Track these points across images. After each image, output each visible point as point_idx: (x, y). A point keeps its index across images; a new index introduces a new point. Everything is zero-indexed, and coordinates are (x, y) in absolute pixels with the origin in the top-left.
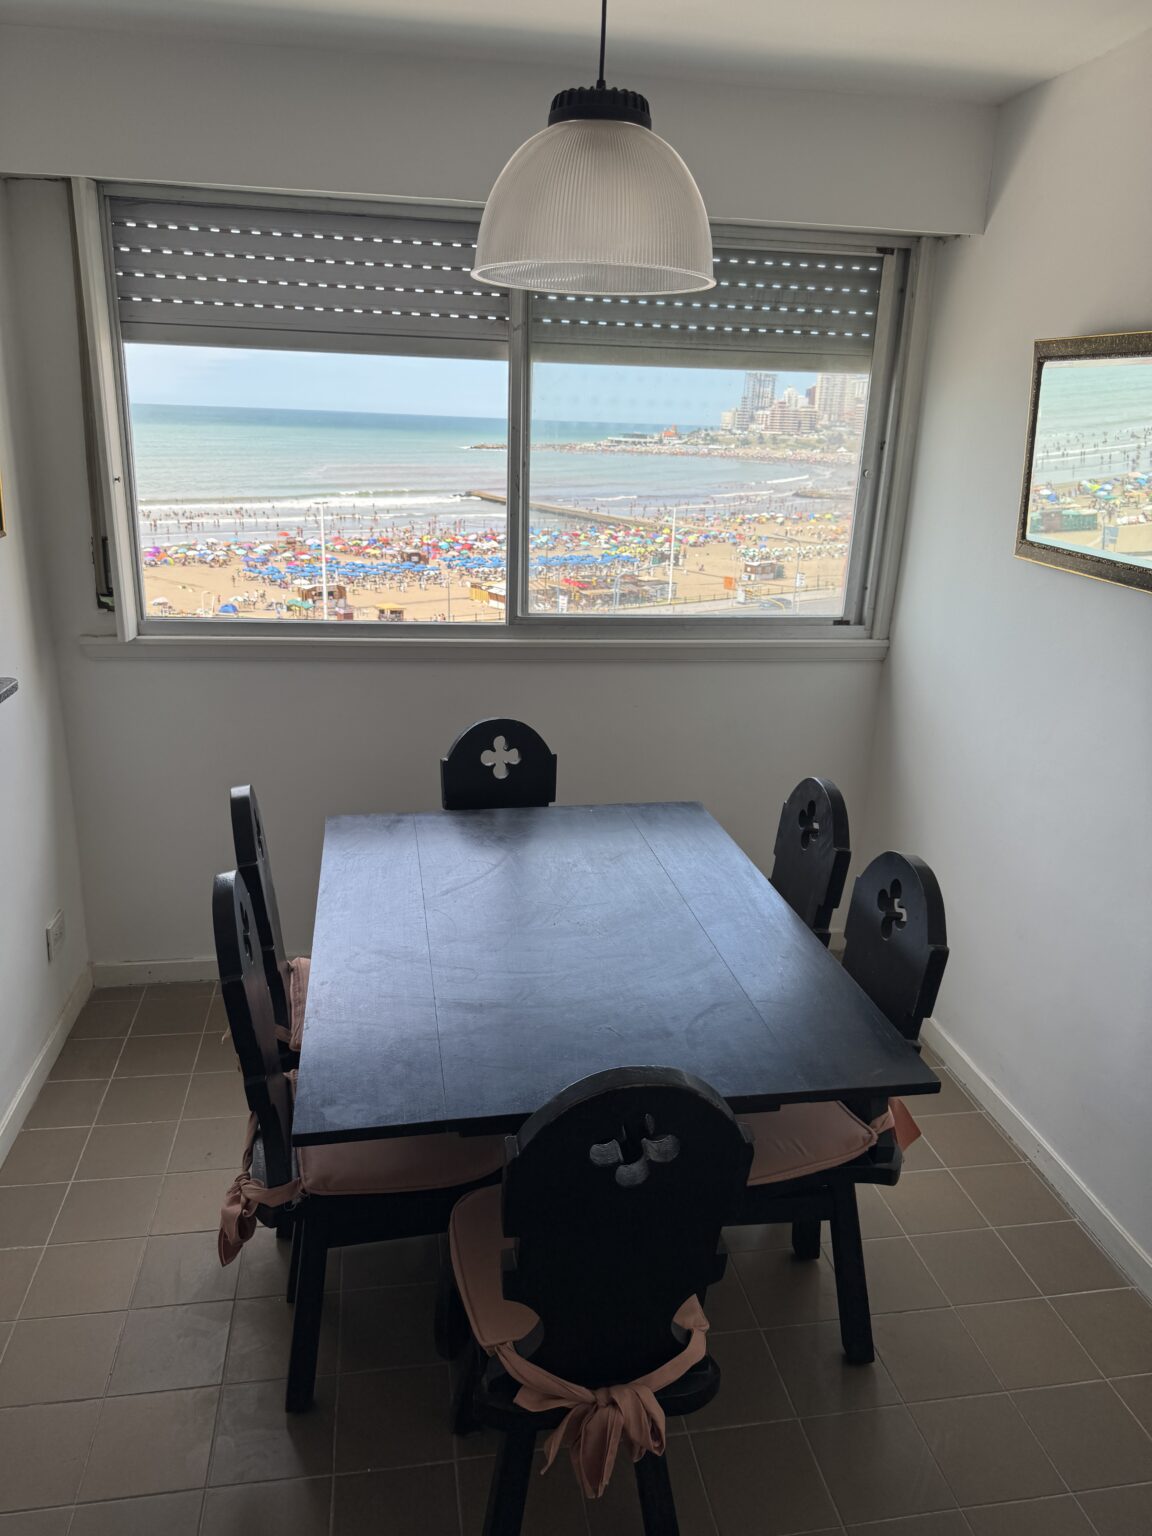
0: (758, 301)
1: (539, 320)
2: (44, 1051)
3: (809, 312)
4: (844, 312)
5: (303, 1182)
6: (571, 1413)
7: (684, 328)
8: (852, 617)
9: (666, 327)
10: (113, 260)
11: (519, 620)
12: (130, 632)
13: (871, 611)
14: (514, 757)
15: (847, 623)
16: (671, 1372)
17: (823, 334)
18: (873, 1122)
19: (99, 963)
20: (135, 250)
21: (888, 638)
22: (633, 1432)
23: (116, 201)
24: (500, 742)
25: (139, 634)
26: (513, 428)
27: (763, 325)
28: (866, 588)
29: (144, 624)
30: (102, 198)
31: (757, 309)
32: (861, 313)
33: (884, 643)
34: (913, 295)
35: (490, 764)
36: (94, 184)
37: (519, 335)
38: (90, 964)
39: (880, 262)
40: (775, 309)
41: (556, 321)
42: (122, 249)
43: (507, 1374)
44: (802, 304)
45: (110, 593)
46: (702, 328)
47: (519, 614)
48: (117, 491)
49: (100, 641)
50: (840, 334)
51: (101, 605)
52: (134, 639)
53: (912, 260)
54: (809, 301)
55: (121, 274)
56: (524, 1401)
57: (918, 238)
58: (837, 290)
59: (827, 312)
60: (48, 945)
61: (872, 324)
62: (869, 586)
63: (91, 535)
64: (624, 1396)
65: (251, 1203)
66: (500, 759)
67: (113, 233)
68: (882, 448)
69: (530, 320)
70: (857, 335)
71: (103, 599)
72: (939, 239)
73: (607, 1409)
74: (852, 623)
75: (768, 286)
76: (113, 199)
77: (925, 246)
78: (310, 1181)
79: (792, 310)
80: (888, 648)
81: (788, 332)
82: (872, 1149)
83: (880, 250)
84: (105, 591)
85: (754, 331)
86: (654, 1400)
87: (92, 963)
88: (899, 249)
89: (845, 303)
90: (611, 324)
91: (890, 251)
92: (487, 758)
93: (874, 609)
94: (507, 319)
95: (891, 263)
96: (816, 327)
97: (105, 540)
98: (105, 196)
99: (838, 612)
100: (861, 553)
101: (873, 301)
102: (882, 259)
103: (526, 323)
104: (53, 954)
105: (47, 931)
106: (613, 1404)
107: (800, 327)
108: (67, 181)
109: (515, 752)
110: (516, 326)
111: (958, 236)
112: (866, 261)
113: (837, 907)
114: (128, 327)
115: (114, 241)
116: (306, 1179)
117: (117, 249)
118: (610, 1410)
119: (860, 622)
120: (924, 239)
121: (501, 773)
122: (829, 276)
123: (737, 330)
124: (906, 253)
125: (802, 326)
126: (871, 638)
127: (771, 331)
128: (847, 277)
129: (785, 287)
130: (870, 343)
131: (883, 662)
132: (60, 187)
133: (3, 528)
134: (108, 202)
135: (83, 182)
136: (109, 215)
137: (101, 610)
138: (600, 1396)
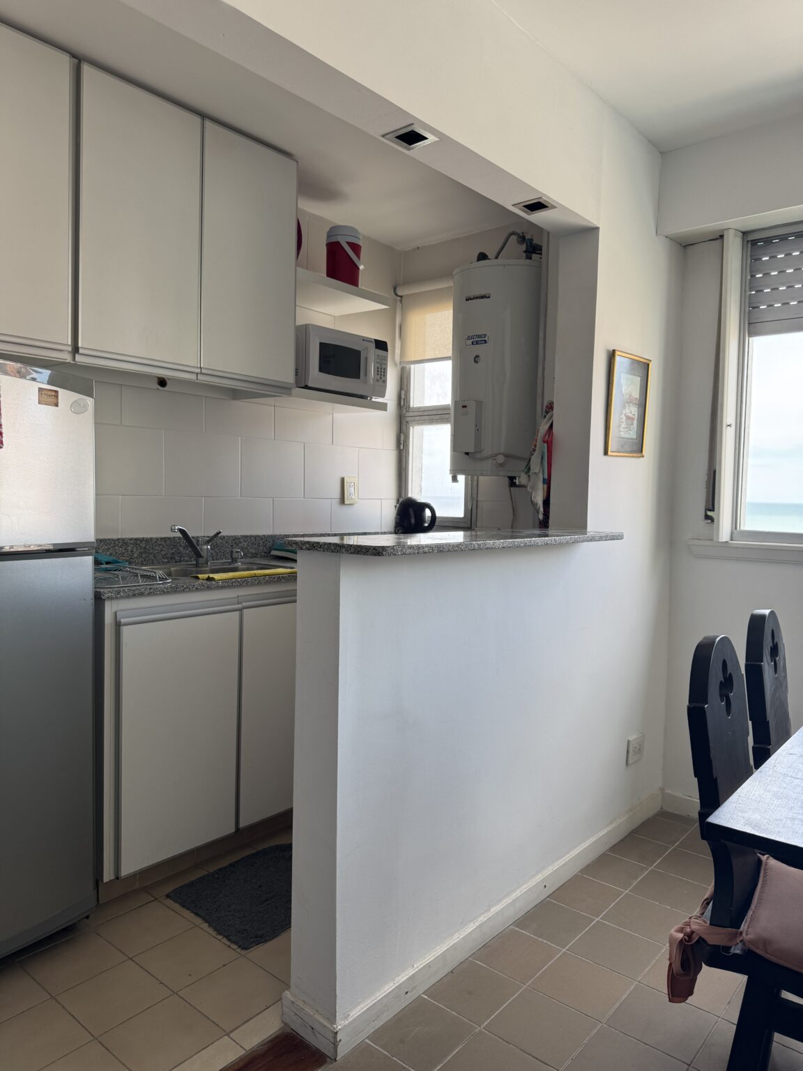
2: (610, 828)
5: (744, 934)
10: (749, 283)
12: (724, 537)
19: (668, 791)
20: (767, 275)
23: (755, 243)
25: (731, 540)
30: (745, 242)
36: (740, 234)
42: (757, 275)
45: (713, 510)
48: (727, 433)
49: (701, 543)
51: (707, 517)
52: (727, 542)
55: (752, 292)
60: (628, 752)
63: (707, 467)
67: (751, 266)
71: (708, 513)
76: (753, 241)
84: (710, 507)
87: (663, 789)
97: (715, 472)
98: (748, 241)
104: (630, 762)
105: (629, 741)
108: (721, 235)
114: (754, 326)
115: (751, 272)
116: (747, 935)
117: (752, 275)
132: (719, 243)
133: (642, 452)
134: (749, 245)
135: (731, 232)
136: (749, 253)
137: (707, 521)
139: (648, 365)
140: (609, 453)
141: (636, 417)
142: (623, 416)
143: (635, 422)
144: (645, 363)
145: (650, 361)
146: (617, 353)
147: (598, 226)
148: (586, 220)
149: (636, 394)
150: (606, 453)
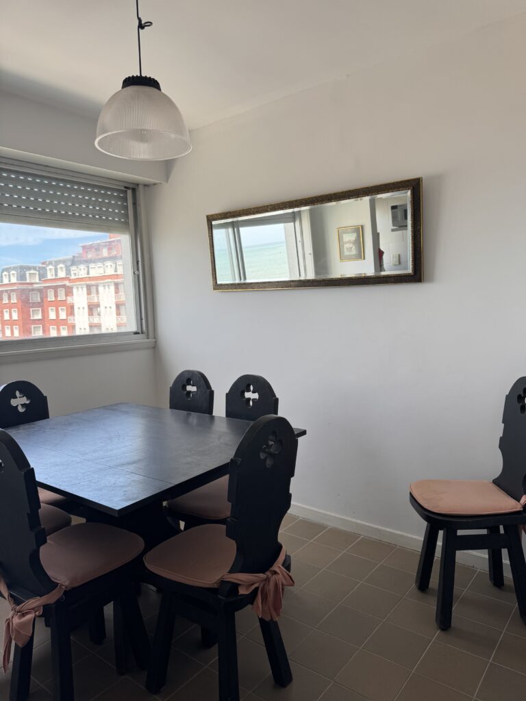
0: (80, 203)
4: (114, 210)
7: (51, 211)
8: (140, 331)
9: (44, 210)
15: (139, 333)
21: (155, 338)
27: (84, 213)
28: (142, 318)
31: (80, 206)
32: (120, 211)
33: (154, 340)
34: (139, 205)
40: (87, 207)
43: (232, 584)
44: (98, 206)
46: (59, 212)
53: (137, 193)
54: (101, 205)
56: (242, 591)
57: (138, 185)
58: (110, 202)
59: (107, 210)
61: (125, 216)
68: (138, 263)
70: (120, 220)
72: (147, 185)
75: (84, 198)
77: (141, 188)
79: (94, 208)
80: (156, 342)
83: (125, 187)
85: (80, 215)
88: (132, 188)
89: (113, 207)
91: (129, 188)
93: (147, 327)
95: (129, 193)
96: (104, 216)
99: (135, 329)
100: (138, 305)
101: (124, 207)
102: (127, 191)
107: (98, 215)
111: (155, 184)
112: (120, 191)
118: (274, 576)
119: (142, 333)
122: (107, 196)
123: (74, 214)
124: (134, 190)
125: (100, 215)
126: (148, 338)
127: (87, 215)
128: (112, 197)
129: (90, 199)
130: (127, 223)
131: (155, 347)
138: (268, 573)
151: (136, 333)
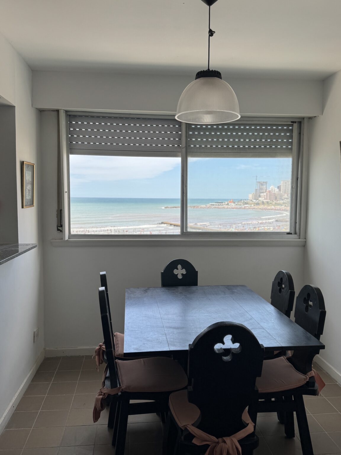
0: (255, 138)
1: (190, 146)
2: (31, 372)
3: (271, 141)
4: (282, 140)
5: (122, 387)
6: (211, 446)
7: (233, 147)
8: (293, 232)
9: (228, 146)
10: (68, 132)
11: (184, 233)
12: (67, 238)
13: (299, 230)
14: (184, 272)
15: (291, 234)
16: (242, 434)
17: (276, 147)
18: (307, 374)
20: (75, 129)
21: (305, 239)
22: (231, 452)
23: (71, 116)
24: (179, 266)
25: (69, 239)
26: (182, 176)
27: (257, 145)
28: (296, 223)
29: (70, 236)
30: (67, 115)
31: (255, 140)
32: (288, 141)
33: (304, 240)
34: (303, 134)
35: (176, 274)
36: (65, 111)
37: (184, 150)
38: (45, 349)
39: (292, 126)
40: (261, 140)
41: (195, 146)
42: (71, 129)
43: (190, 433)
44: (269, 139)
45: (61, 226)
46: (239, 146)
47: (185, 231)
48: (66, 195)
49: (57, 241)
50: (282, 147)
51: (58, 230)
53: (302, 125)
54: (271, 138)
55: (70, 136)
56: (195, 441)
57: (303, 118)
58: (280, 134)
59: (277, 141)
60: (34, 337)
61: (291, 143)
62: (297, 222)
63: (57, 209)
64: (228, 440)
65: (105, 394)
66: (180, 272)
67: (69, 125)
68: (298, 180)
69: (187, 146)
70: (287, 147)
71: (59, 228)
72: (310, 118)
73: (222, 444)
74: (293, 233)
75: (258, 134)
76: (70, 115)
77: (306, 121)
78: (124, 387)
79: (266, 140)
80: (306, 242)
81: (265, 147)
82: (307, 382)
83: (292, 122)
84: (60, 226)
85: (255, 147)
86: (237, 442)
88: (298, 122)
89: (282, 138)
90: (211, 146)
91: (295, 122)
92: (175, 272)
93: (300, 229)
94: (181, 146)
95: (296, 126)
96: (274, 145)
97: (61, 210)
98: (68, 115)
99: (288, 230)
100: (294, 212)
101: (291, 137)
102: (293, 124)
103: (186, 147)
104: (35, 340)
105: (34, 332)
106: (225, 442)
107: (269, 145)
108: (58, 111)
109: (184, 270)
110: (183, 147)
111: (315, 117)
112: (288, 125)
113: (292, 311)
114: (72, 150)
115: (69, 127)
116: (123, 387)
117: (70, 129)
118: (223, 444)
119: (296, 233)
120: (305, 119)
121: (180, 277)
122: (277, 130)
123: (249, 147)
124: (300, 123)
125: (270, 145)
126: (300, 239)
127: (260, 147)
128: (282, 130)
129: (264, 134)
130: (291, 149)
131: (304, 246)
132: (56, 113)
133: (33, 204)
134: (68, 116)
135: (62, 111)
136: (68, 120)
137: (58, 231)
138: (220, 440)
139: (34, 166)
140: (24, 207)
141: (31, 189)
142: (27, 190)
143: (31, 192)
144: (32, 165)
145: (34, 164)
146: (25, 162)
147: (15, 105)
148: (10, 103)
149: (30, 180)
150: (23, 207)
151: (288, 233)
